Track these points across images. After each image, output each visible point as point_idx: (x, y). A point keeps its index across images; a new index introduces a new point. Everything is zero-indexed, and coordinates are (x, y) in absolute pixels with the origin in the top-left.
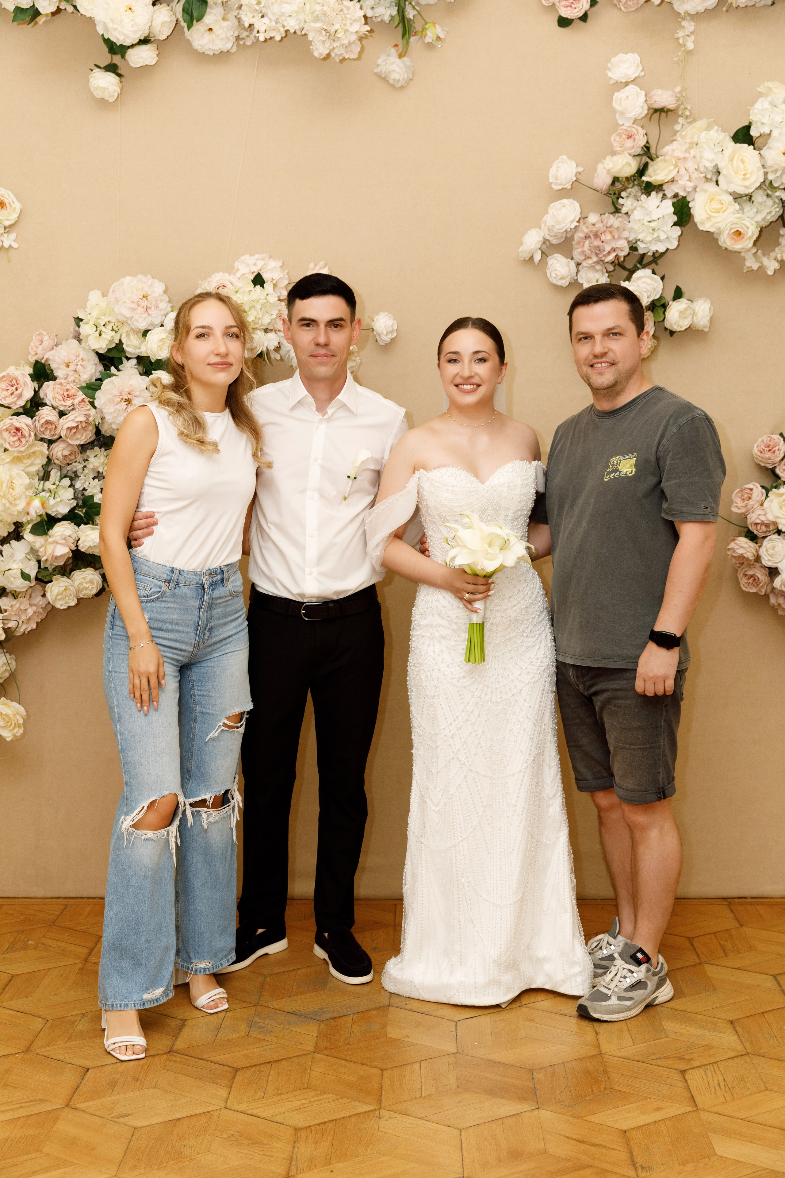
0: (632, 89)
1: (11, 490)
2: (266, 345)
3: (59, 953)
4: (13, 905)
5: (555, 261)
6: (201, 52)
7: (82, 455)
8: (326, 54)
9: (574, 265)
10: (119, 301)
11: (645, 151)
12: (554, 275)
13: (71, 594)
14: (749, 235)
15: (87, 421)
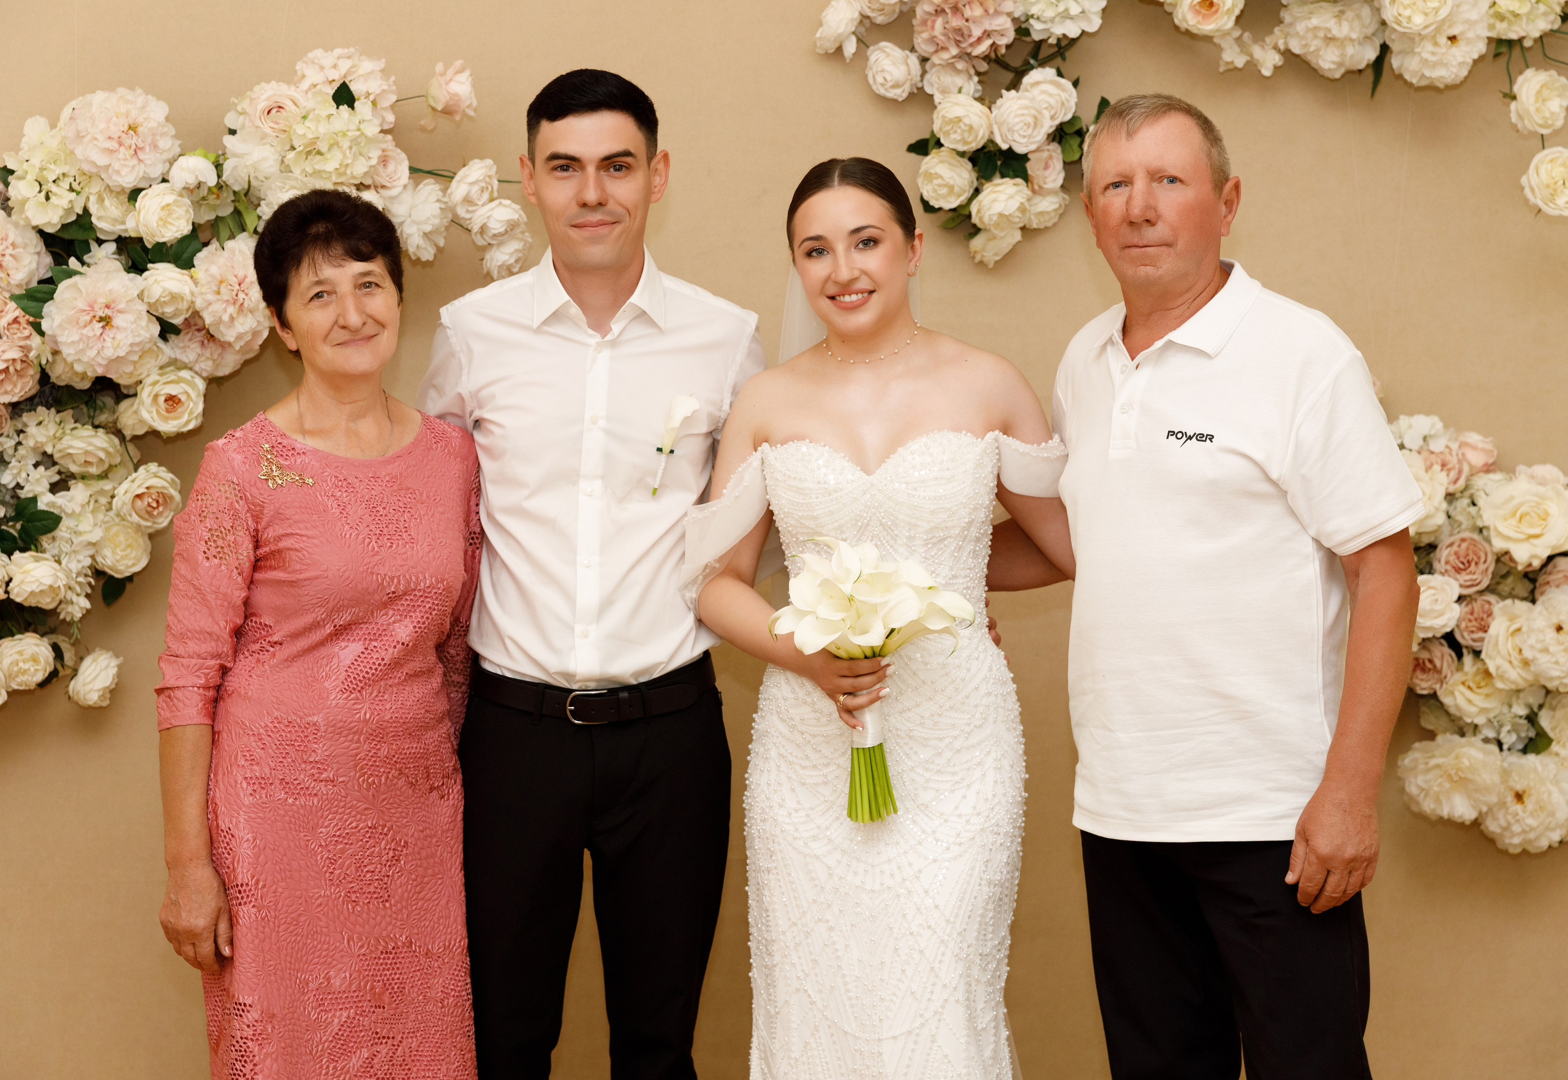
5: (882, 56)
7: (14, 422)
9: (917, 62)
10: (83, 137)
12: (880, 80)
14: (1226, 8)
15: (24, 359)
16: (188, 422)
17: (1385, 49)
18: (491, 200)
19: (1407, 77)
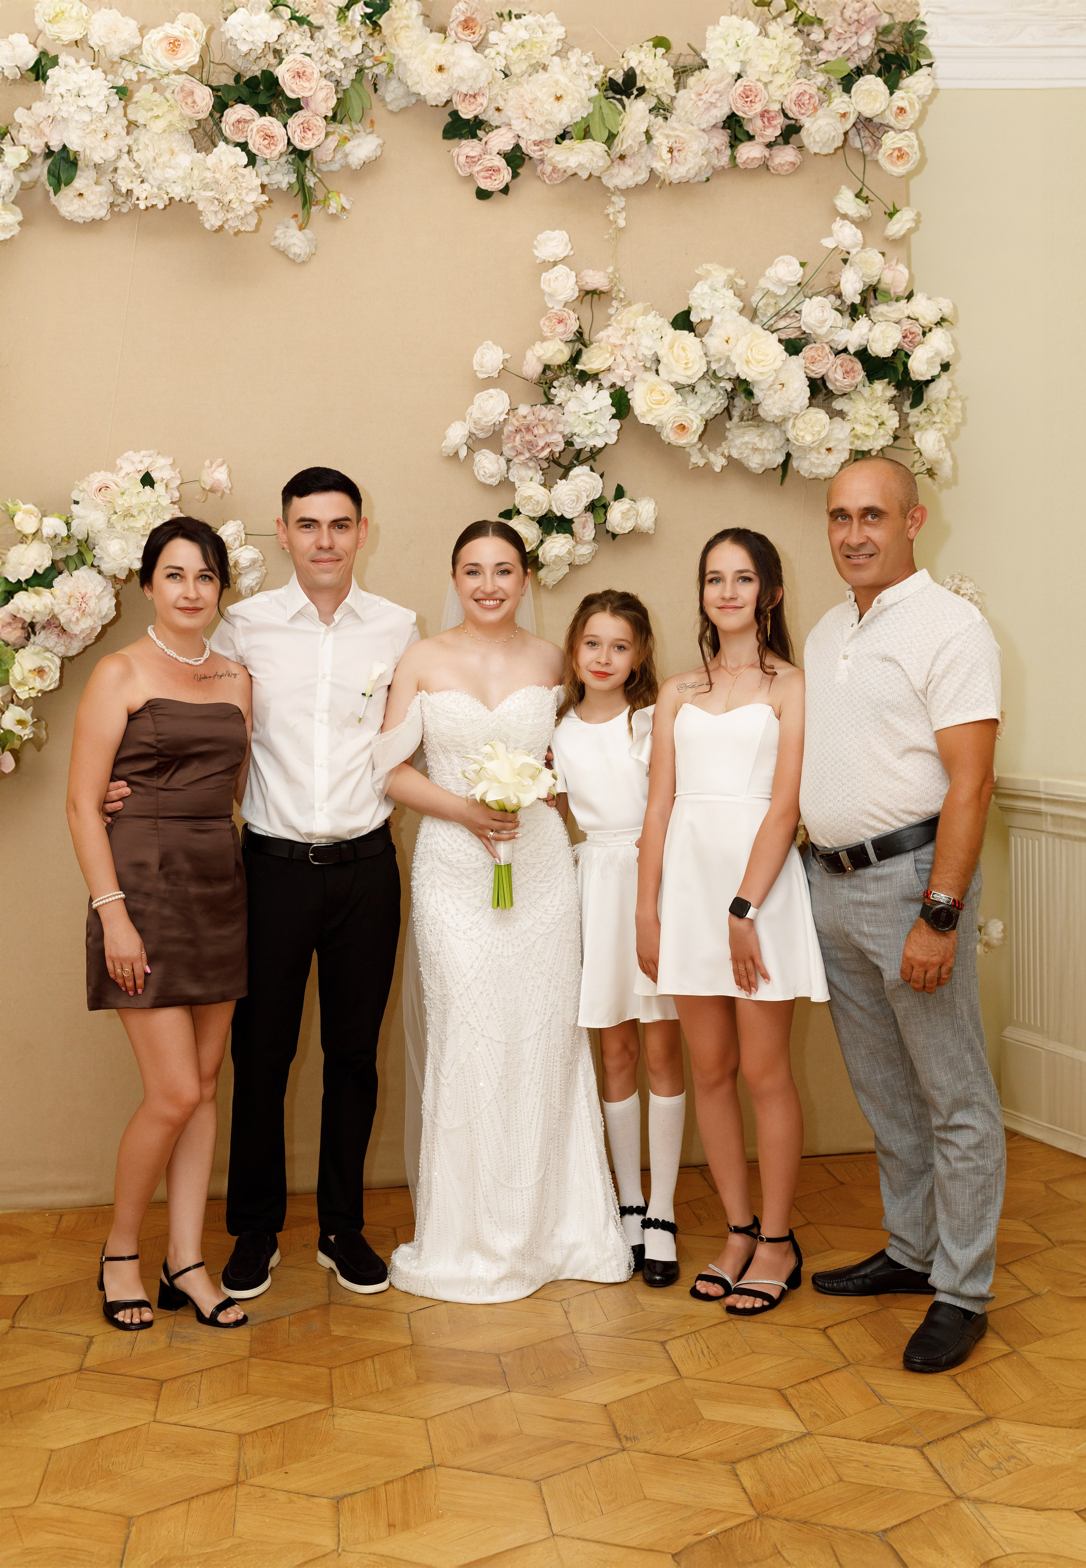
0: (561, 269)
5: (483, 458)
6: (69, 219)
8: (219, 226)
9: (504, 462)
11: (577, 337)
12: (482, 473)
14: (692, 430)
16: (49, 685)
17: (788, 456)
18: (241, 546)
19: (802, 473)
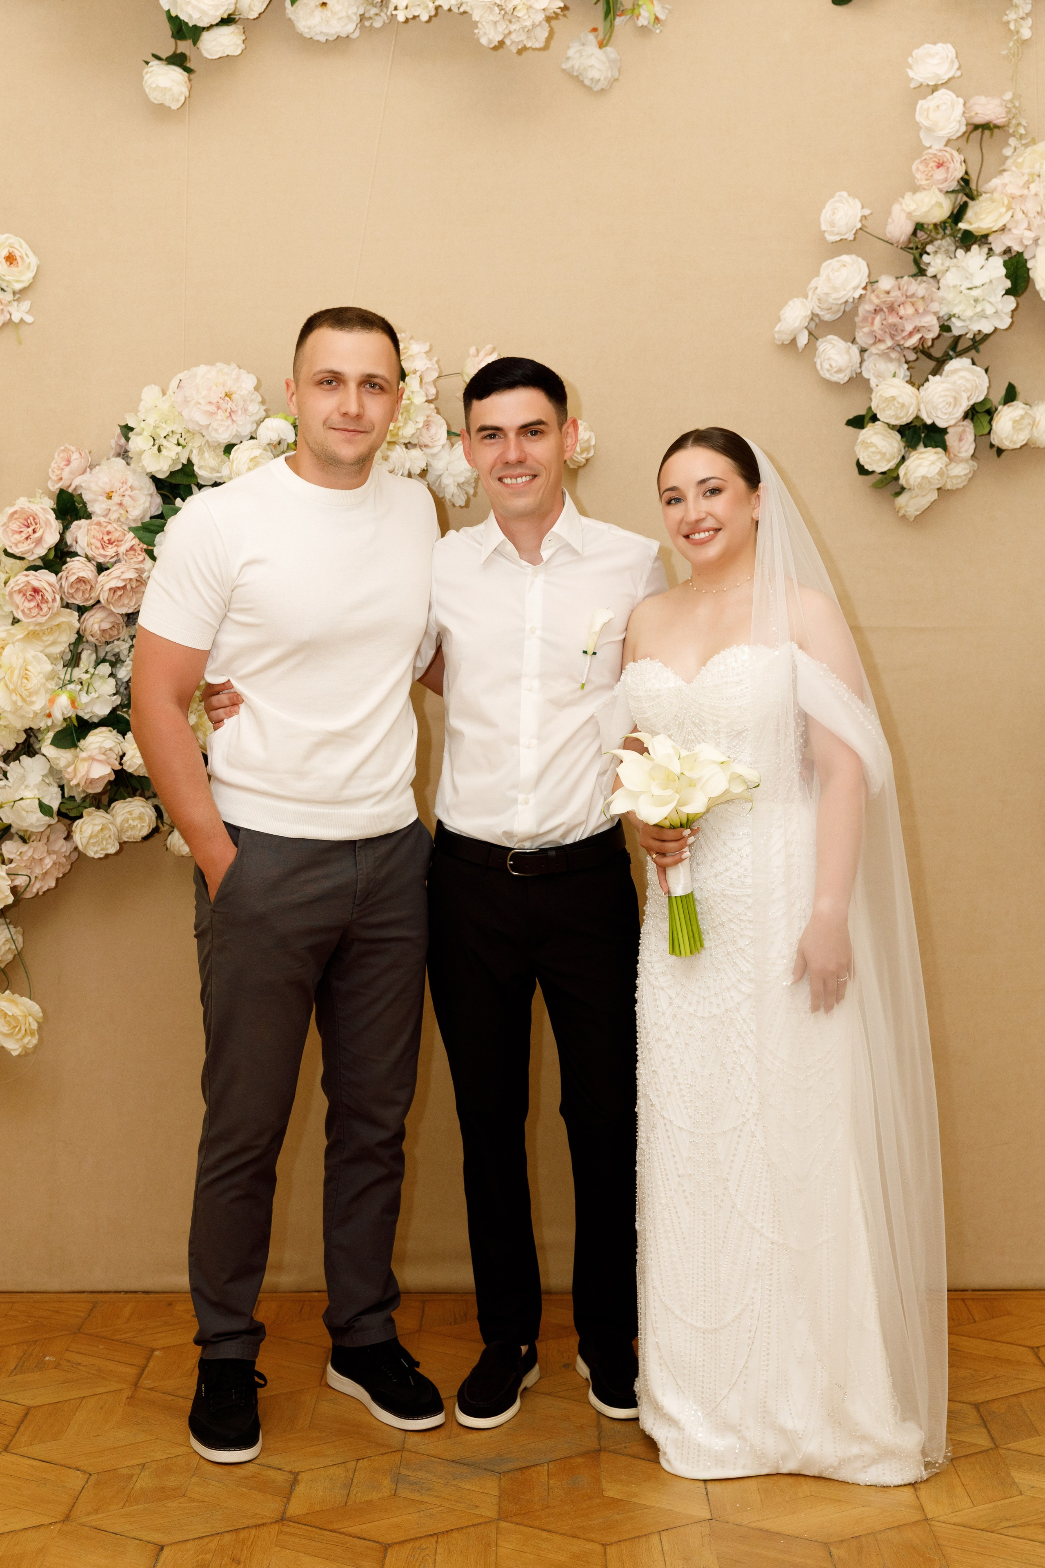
0: (943, 95)
1: (25, 681)
2: (407, 466)
3: (93, 1374)
4: (14, 1303)
5: (829, 346)
6: (309, 37)
7: (128, 629)
8: (499, 42)
9: (858, 352)
10: (189, 401)
11: (961, 185)
12: (826, 366)
13: (110, 836)
15: (139, 579)
